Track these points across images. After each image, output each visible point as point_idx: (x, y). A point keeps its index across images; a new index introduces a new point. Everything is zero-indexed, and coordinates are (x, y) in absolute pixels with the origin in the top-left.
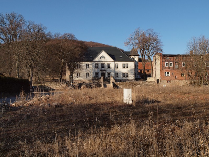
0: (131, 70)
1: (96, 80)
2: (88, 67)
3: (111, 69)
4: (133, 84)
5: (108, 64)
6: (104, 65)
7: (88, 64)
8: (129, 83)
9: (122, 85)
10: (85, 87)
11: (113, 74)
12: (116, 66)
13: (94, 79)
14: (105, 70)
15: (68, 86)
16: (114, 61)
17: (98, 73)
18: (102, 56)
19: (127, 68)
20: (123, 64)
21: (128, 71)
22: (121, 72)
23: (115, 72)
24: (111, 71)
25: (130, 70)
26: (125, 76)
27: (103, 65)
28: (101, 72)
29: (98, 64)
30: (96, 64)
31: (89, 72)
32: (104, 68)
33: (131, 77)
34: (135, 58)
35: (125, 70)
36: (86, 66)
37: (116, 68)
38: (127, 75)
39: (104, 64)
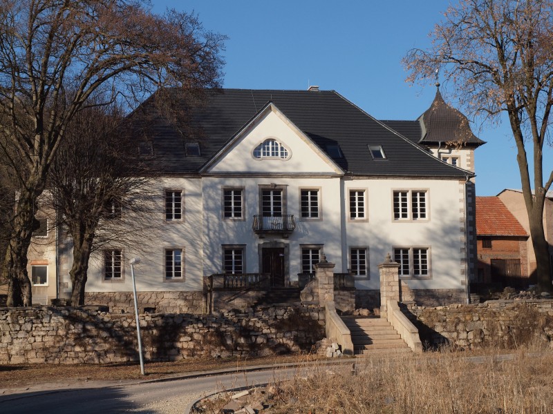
0: (448, 231)
1: (237, 296)
2: (178, 211)
3: (324, 227)
4: (542, 321)
5: (304, 192)
6: (277, 198)
7: (178, 193)
8: (512, 314)
9: (465, 323)
10: (207, 342)
11: (339, 253)
12: (356, 204)
13: (228, 289)
14: (286, 232)
15: (79, 339)
16: (340, 172)
17: (240, 250)
18: (267, 142)
19: (423, 216)
20: (396, 194)
21: (431, 235)
22: (386, 244)
23: (349, 243)
24: (328, 236)
25: (440, 233)
26: (411, 269)
27: (272, 197)
28: (262, 242)
29: (238, 191)
30: (227, 192)
31: (186, 243)
32: (277, 214)
33: (447, 274)
34: (454, 160)
35: (407, 233)
36: (161, 203)
37: (353, 215)
38: (424, 262)
39: (277, 191)
